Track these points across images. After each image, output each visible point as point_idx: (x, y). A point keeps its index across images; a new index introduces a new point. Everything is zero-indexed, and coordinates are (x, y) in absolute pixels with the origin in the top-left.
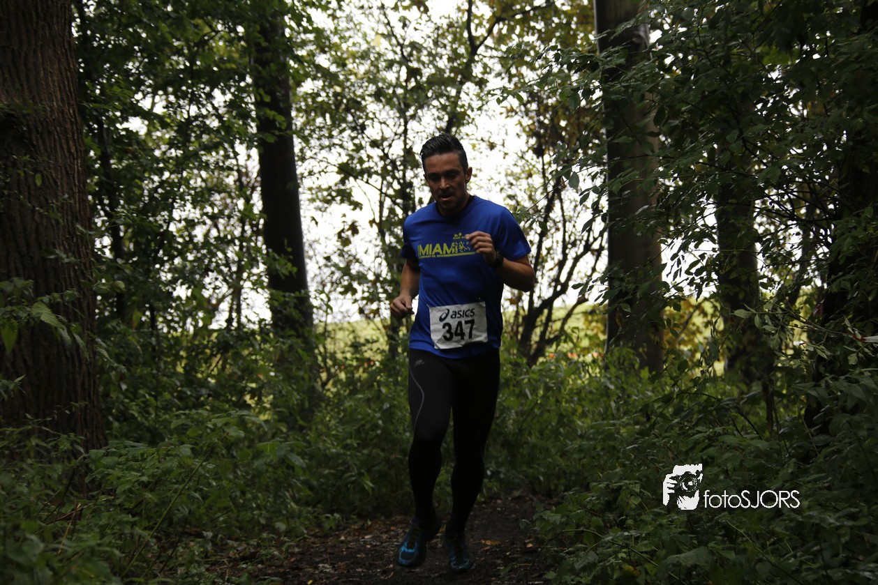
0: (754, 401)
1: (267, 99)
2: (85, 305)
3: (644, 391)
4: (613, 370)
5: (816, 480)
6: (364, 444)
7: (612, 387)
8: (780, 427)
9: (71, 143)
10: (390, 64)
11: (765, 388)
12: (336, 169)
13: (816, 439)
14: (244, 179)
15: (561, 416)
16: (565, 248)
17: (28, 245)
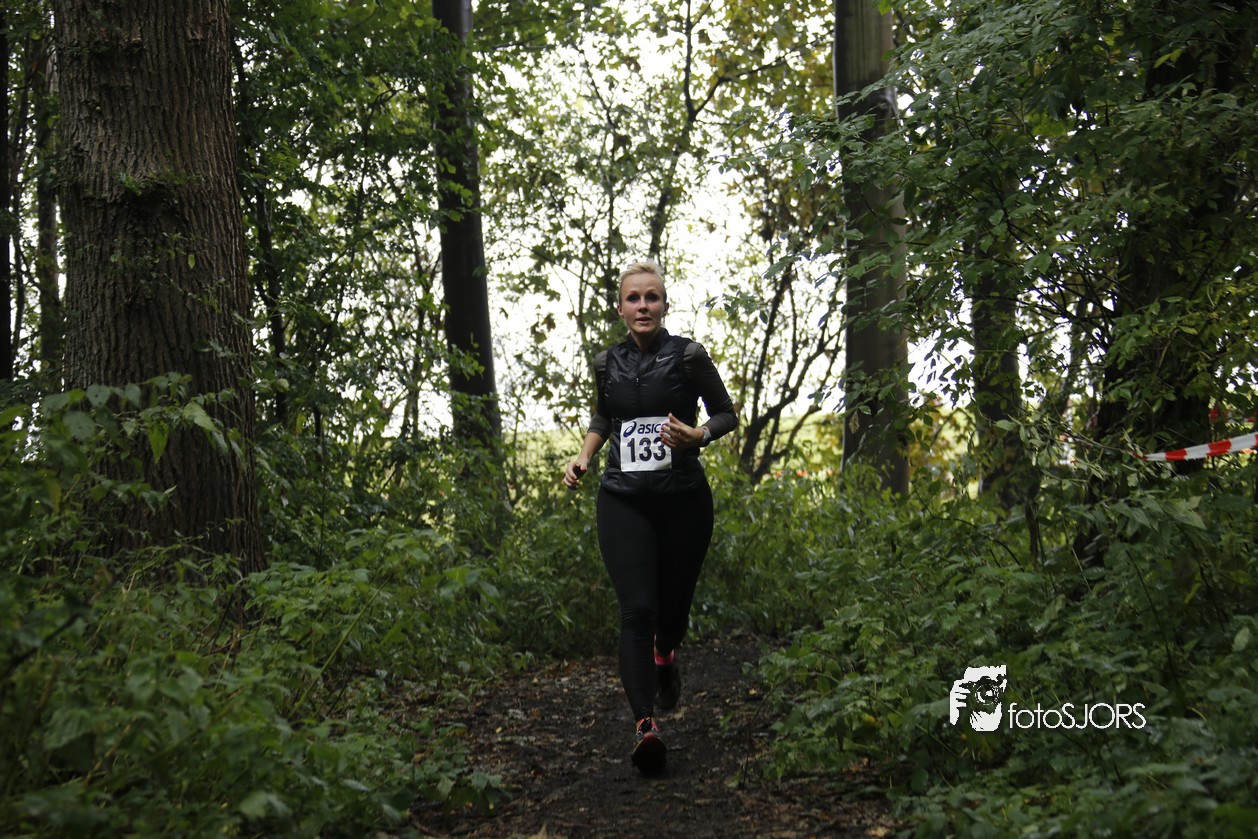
0: (1016, 528)
1: (452, 170)
2: (242, 406)
3: (887, 517)
4: (850, 489)
5: (1087, 620)
6: (561, 572)
7: (849, 510)
8: (1044, 558)
9: (228, 219)
10: (595, 130)
11: (1029, 514)
12: (529, 253)
13: (1089, 571)
14: (423, 264)
15: (790, 543)
16: (795, 348)
17: (178, 336)
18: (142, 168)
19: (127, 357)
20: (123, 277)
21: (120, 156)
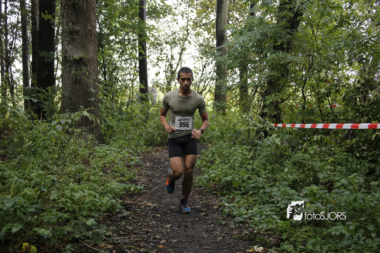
17: (84, 87)
18: (78, 54)
19: (74, 91)
20: (74, 75)
21: (74, 51)
